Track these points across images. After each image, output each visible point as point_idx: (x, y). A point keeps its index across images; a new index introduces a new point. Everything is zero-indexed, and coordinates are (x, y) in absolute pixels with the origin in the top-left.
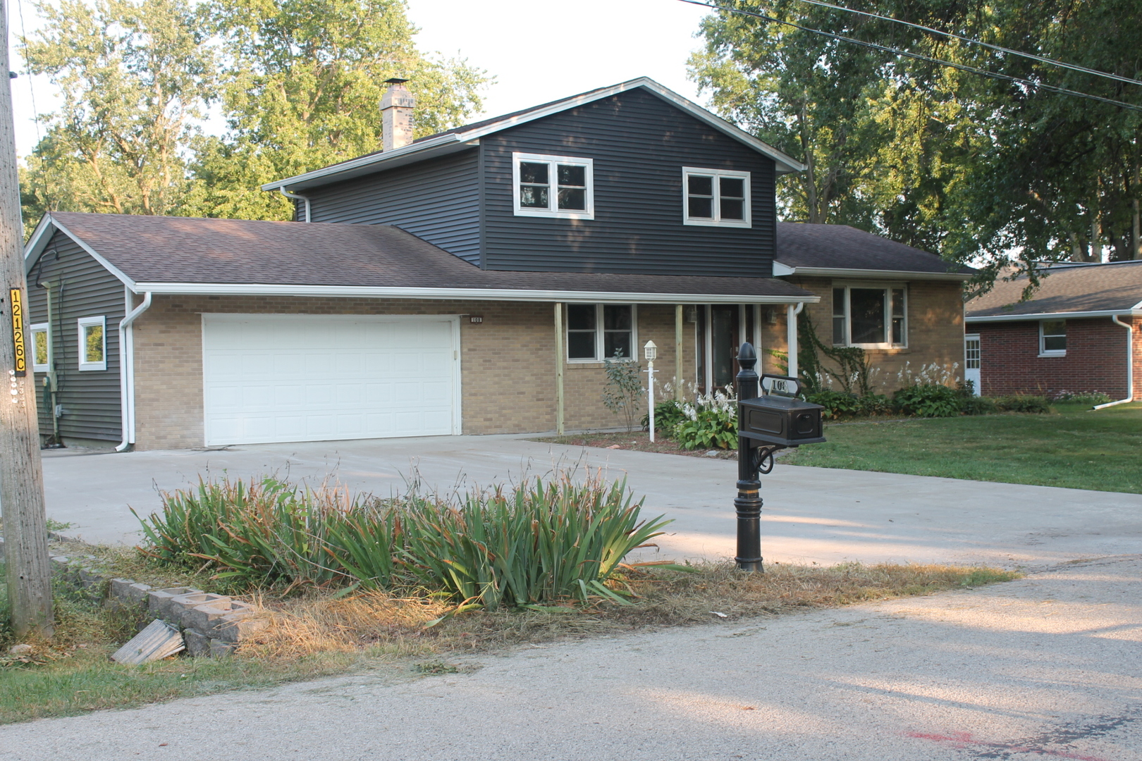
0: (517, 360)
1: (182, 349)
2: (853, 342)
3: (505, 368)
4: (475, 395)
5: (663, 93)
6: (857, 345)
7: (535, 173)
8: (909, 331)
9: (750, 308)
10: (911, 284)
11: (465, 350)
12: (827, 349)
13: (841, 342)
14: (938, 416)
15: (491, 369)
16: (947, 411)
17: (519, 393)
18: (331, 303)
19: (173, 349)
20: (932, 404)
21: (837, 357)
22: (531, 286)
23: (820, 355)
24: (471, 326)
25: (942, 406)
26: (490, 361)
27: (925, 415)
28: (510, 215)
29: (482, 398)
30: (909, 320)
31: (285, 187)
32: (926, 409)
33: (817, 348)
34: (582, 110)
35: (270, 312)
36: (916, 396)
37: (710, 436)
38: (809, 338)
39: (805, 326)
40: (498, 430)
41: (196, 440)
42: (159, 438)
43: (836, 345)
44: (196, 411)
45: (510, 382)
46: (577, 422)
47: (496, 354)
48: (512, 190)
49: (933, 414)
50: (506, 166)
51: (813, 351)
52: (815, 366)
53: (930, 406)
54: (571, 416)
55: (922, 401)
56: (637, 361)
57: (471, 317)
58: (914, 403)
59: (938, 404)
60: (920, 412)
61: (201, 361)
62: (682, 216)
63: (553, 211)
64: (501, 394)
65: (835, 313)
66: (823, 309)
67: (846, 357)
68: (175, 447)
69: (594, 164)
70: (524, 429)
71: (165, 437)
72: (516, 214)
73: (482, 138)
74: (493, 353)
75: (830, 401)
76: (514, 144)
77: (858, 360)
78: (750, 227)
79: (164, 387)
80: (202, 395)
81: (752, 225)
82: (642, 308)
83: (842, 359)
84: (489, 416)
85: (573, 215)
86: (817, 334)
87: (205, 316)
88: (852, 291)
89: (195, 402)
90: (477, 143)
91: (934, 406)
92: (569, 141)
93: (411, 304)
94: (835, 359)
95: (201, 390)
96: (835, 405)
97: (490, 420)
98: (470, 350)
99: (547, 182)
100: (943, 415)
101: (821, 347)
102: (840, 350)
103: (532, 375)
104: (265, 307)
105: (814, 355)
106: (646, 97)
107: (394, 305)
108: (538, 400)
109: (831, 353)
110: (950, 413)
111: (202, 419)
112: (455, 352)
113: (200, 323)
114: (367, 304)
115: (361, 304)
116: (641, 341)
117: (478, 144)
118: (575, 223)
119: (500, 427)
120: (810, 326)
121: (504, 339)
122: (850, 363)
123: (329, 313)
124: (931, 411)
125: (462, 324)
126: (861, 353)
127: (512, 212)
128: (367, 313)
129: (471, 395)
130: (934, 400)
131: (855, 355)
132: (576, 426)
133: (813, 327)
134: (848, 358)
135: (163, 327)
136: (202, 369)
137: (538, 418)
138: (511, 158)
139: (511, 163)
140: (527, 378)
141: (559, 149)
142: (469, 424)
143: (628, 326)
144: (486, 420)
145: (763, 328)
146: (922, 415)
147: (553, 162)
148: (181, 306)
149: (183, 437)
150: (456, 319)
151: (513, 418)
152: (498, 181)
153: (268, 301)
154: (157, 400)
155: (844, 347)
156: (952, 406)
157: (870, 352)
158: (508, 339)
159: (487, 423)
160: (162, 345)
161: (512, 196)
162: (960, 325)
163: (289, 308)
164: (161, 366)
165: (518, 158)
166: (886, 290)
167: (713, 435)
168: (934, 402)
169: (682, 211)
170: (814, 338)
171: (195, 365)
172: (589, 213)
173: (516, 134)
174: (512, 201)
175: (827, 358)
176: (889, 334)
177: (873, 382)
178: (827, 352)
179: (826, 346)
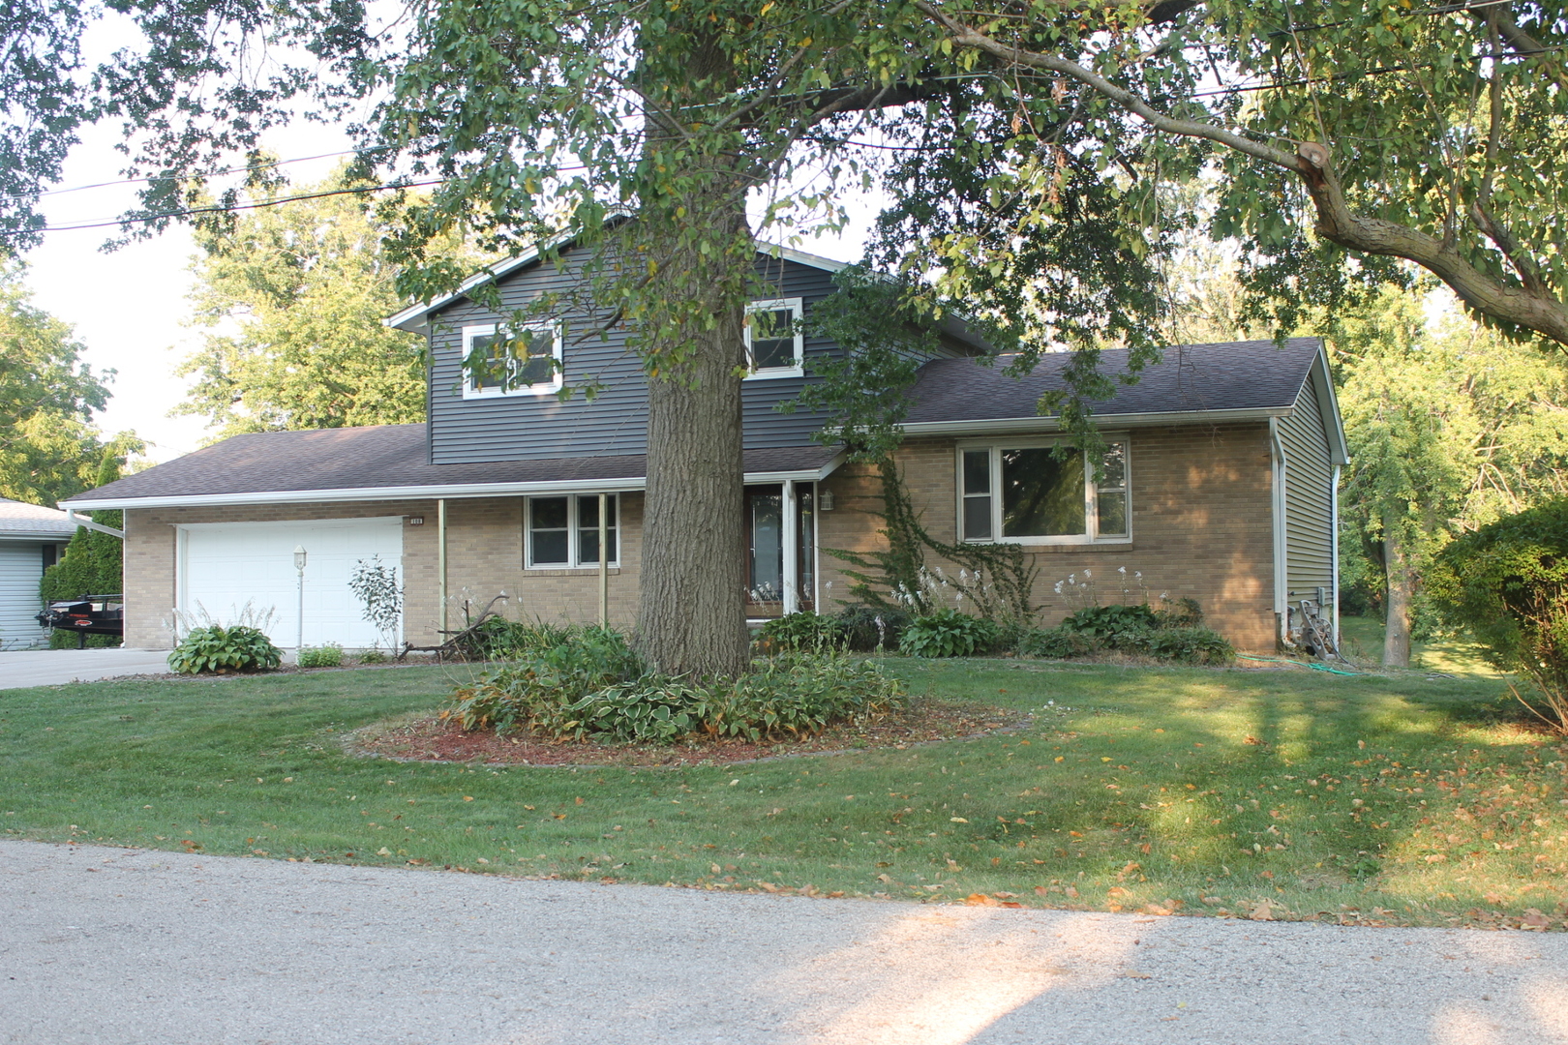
1: (158, 557)
2: (1007, 534)
4: (415, 605)
8: (1136, 514)
12: (943, 547)
13: (982, 535)
19: (152, 557)
21: (963, 560)
23: (929, 554)
28: (459, 399)
33: (924, 545)
35: (226, 521)
38: (908, 530)
39: (900, 513)
43: (969, 541)
48: (462, 371)
50: (457, 344)
51: (914, 550)
57: (409, 518)
65: (968, 490)
66: (939, 486)
67: (983, 558)
72: (466, 397)
73: (429, 317)
77: (1011, 562)
78: (801, 375)
79: (145, 592)
81: (804, 373)
82: (625, 498)
83: (974, 561)
85: (537, 390)
86: (923, 525)
87: (178, 527)
88: (1007, 454)
93: (350, 507)
94: (959, 562)
98: (408, 555)
101: (931, 544)
102: (972, 549)
103: (478, 583)
104: (221, 517)
105: (915, 555)
107: (332, 508)
109: (951, 552)
113: (175, 535)
115: (303, 510)
118: (540, 400)
120: (910, 512)
122: (991, 569)
125: (403, 527)
126: (1019, 552)
127: (462, 396)
131: (1005, 555)
133: (916, 513)
134: (989, 559)
136: (176, 576)
138: (461, 334)
139: (461, 340)
145: (820, 517)
148: (159, 519)
149: (158, 637)
152: (447, 363)
154: (139, 603)
155: (985, 544)
157: (1036, 553)
160: (144, 554)
161: (462, 377)
164: (143, 573)
165: (469, 333)
170: (917, 531)
172: (557, 385)
174: (462, 383)
175: (944, 560)
176: (1091, 521)
177: (1045, 599)
178: (943, 551)
179: (942, 542)
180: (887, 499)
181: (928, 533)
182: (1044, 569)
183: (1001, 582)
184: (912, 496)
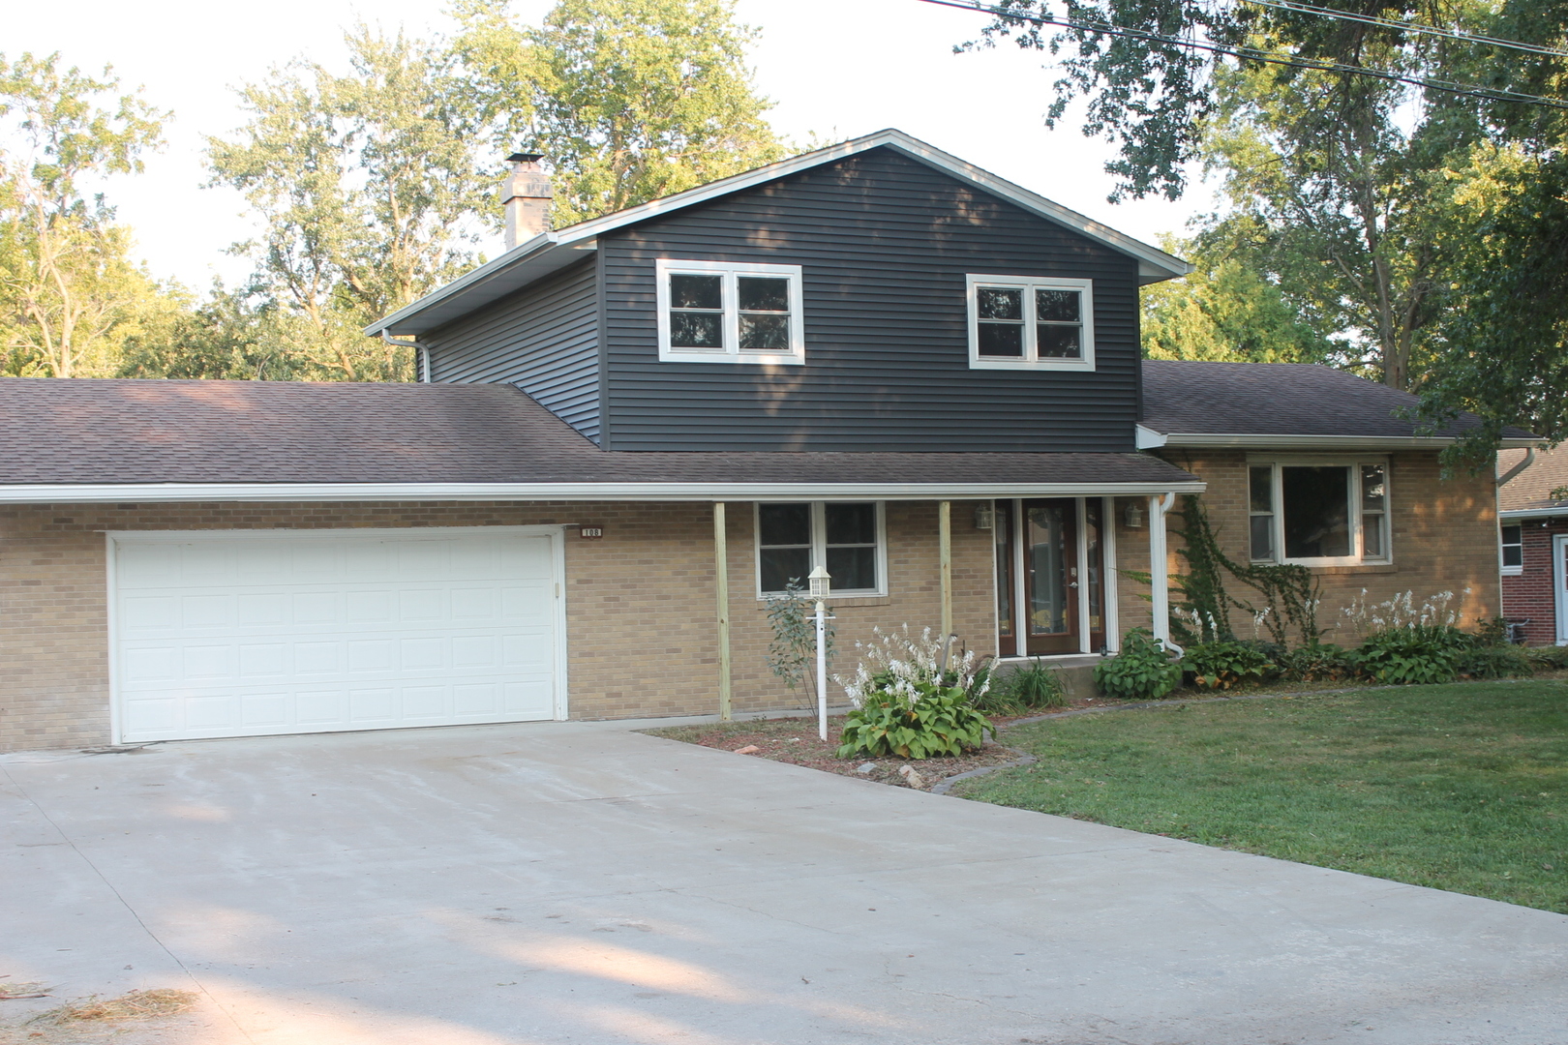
0: (667, 597)
1: (72, 588)
2: (1289, 555)
3: (643, 610)
4: (591, 654)
5: (925, 154)
6: (1296, 561)
7: (699, 292)
8: (1393, 535)
9: (1095, 503)
10: (1396, 457)
11: (572, 582)
12: (1239, 568)
13: (1267, 557)
14: (1413, 681)
15: (618, 611)
16: (1429, 673)
17: (668, 651)
18: (332, 510)
19: (57, 589)
20: (1402, 661)
21: (1258, 582)
22: (673, 476)
23: (1226, 578)
24: (584, 542)
25: (1420, 664)
26: (616, 599)
27: (1390, 680)
28: (652, 360)
29: (602, 659)
30: (1393, 516)
31: (388, 328)
32: (1391, 669)
33: (1221, 567)
34: (781, 186)
35: (224, 527)
36: (1378, 648)
37: (878, 735)
38: (1205, 551)
39: (1198, 531)
40: (632, 712)
41: (96, 734)
42: (30, 731)
43: (1255, 562)
44: (96, 688)
45: (654, 633)
46: (776, 698)
47: (628, 587)
48: (656, 321)
49: (1404, 679)
50: (647, 281)
51: (1212, 573)
52: (1217, 597)
53: (1400, 664)
54: (765, 687)
55: (1387, 657)
56: (886, 594)
57: (581, 528)
58: (1373, 659)
59: (1414, 661)
60: (1381, 675)
61: (103, 608)
62: (966, 355)
63: (731, 351)
64: (638, 653)
65: (1254, 508)
66: (1231, 502)
67: (1274, 580)
68: (60, 746)
69: (803, 275)
70: (681, 709)
71: (41, 731)
72: (663, 358)
73: (601, 237)
74: (623, 587)
75: (1216, 658)
76: (660, 246)
77: (1297, 585)
78: (1093, 369)
79: (41, 650)
80: (106, 663)
81: (1097, 367)
82: (894, 507)
83: (1267, 585)
84: (615, 689)
85: (769, 359)
86: (1219, 544)
87: (112, 535)
88: (1286, 471)
89: (94, 674)
90: (593, 246)
91: (1407, 664)
92: (762, 238)
93: (474, 510)
94: (1254, 585)
95: (105, 655)
96: (1225, 665)
97: (619, 695)
98: (580, 582)
99: (719, 306)
100: (1422, 681)
101: (1228, 565)
102: (1261, 571)
103: (693, 621)
104: (215, 520)
105: (1214, 578)
106: (897, 162)
107: (443, 511)
108: (705, 661)
109: (1245, 574)
110: (1434, 676)
111: (106, 700)
112: (557, 585)
113: (103, 547)
114: (395, 511)
115: (386, 511)
116: (892, 561)
117: (596, 248)
118: (771, 371)
119: (637, 706)
120: (1207, 530)
121: (640, 562)
122: (1282, 591)
123: (328, 526)
124: (1400, 674)
125: (567, 540)
126: (1304, 574)
127: (657, 356)
128: (397, 525)
129: (583, 655)
130: (1406, 654)
131: (1292, 577)
132: (774, 704)
133: (1213, 531)
134: (1278, 582)
135: (38, 555)
136: (105, 621)
137: (705, 691)
138: (654, 268)
139: (654, 277)
140: (684, 627)
141: (740, 251)
142: (580, 703)
143: (869, 536)
144: (610, 695)
145: (1118, 535)
146: (1384, 681)
147: (730, 274)
148: (70, 521)
149: (73, 729)
150: (557, 531)
151: (659, 692)
152: (631, 306)
153: (221, 509)
154: (28, 671)
155: (1272, 565)
156: (1440, 665)
157: (1321, 573)
158: (650, 562)
159: (613, 701)
160: (37, 583)
161: (656, 329)
162: (1491, 523)
163: (259, 519)
164: (36, 616)
165: (666, 268)
166: (1350, 468)
167: (882, 733)
168: (1406, 658)
169: (966, 347)
170: (1214, 551)
171: (95, 614)
172: (797, 352)
173: (662, 228)
174: (656, 338)
175: (1240, 583)
176: (1357, 540)
177: (1328, 622)
178: (1238, 573)
179: (1238, 563)
180: (1185, 516)
181: (1224, 553)
182: (1326, 592)
183: (1292, 606)
184: (1208, 514)
